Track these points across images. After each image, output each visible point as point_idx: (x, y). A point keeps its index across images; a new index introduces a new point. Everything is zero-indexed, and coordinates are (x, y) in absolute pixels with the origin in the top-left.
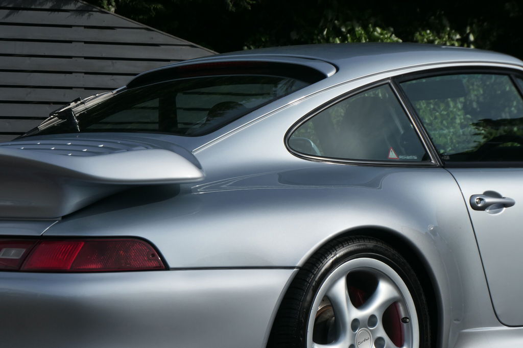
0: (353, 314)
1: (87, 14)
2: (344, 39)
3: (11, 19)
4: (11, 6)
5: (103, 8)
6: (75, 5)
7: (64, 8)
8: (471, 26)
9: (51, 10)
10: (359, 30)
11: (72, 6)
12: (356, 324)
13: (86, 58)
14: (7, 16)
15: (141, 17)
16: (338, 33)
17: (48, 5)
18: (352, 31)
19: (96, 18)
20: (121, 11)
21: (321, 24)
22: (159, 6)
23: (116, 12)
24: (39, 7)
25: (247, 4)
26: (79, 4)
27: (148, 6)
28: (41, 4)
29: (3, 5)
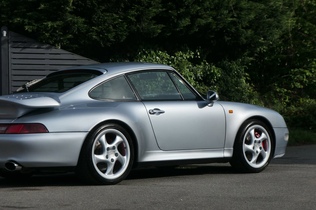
0: (107, 146)
1: (50, 49)
2: (147, 56)
3: (23, 51)
4: (22, 47)
5: (56, 47)
6: (46, 46)
7: (42, 47)
8: (198, 49)
9: (37, 48)
10: (152, 52)
11: (45, 47)
12: (108, 149)
13: (50, 65)
14: (21, 50)
15: (70, 50)
16: (144, 53)
17: (36, 46)
18: (150, 53)
19: (53, 50)
20: (63, 48)
21: (138, 50)
22: (77, 46)
23: (60, 48)
25: (109, 44)
26: (47, 46)
27: (72, 46)
28: (33, 46)
29: (20, 47)
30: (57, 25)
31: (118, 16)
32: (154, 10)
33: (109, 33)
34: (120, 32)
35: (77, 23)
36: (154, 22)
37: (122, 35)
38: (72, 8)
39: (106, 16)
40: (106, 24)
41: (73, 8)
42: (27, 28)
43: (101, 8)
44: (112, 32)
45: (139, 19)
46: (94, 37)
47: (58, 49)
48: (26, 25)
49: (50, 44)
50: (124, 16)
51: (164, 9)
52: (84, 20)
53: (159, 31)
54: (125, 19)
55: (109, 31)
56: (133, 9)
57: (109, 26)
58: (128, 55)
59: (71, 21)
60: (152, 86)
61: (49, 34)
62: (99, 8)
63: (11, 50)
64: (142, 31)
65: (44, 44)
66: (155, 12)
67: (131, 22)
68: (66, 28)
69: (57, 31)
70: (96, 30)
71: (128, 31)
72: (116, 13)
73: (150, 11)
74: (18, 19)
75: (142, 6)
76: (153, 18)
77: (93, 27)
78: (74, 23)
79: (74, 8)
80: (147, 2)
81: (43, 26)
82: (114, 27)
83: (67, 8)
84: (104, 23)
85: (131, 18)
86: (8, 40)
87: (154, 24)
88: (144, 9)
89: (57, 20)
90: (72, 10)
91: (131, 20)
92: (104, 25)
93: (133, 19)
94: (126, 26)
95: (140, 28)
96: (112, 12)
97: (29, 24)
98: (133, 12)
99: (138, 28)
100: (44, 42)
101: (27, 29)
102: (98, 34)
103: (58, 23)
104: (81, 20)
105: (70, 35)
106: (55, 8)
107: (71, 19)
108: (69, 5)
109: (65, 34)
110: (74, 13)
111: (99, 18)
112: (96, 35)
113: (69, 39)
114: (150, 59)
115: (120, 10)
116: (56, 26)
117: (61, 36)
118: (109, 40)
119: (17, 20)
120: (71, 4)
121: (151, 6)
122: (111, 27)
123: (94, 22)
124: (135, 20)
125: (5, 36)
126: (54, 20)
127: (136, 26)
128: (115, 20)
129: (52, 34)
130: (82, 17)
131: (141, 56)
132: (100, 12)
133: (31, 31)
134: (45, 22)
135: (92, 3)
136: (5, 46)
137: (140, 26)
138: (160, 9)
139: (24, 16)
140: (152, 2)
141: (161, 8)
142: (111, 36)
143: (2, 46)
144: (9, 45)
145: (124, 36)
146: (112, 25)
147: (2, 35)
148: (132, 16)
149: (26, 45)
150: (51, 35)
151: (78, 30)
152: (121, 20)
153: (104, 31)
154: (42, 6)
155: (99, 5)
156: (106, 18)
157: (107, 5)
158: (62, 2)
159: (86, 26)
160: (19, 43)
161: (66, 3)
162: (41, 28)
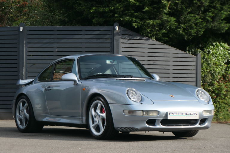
1: (148, 41)
3: (128, 42)
4: (128, 38)
5: (152, 39)
6: (145, 38)
7: (142, 39)
9: (139, 40)
13: (148, 52)
14: (128, 41)
15: (162, 41)
16: (212, 45)
17: (138, 38)
18: (216, 44)
19: (150, 42)
20: (157, 39)
21: (208, 42)
22: (167, 38)
23: (155, 40)
24: (136, 39)
26: (147, 38)
27: (164, 38)
29: (126, 38)
31: (199, 17)
32: (225, 13)
33: (192, 30)
34: (200, 29)
35: (170, 21)
36: (224, 22)
37: (200, 31)
38: (168, 10)
39: (191, 17)
42: (134, 24)
44: (195, 29)
45: (214, 19)
47: (153, 41)
48: (134, 22)
49: (148, 36)
50: (203, 17)
52: (175, 19)
53: (227, 29)
54: (204, 19)
55: (192, 28)
56: (210, 12)
59: (166, 20)
61: (150, 30)
62: (186, 11)
63: (121, 41)
64: (214, 28)
66: (225, 15)
67: (207, 21)
68: (161, 25)
69: (156, 27)
70: (183, 27)
71: (205, 28)
73: (222, 13)
74: (128, 18)
75: (217, 10)
76: (224, 19)
77: (181, 25)
80: (221, 7)
81: (146, 23)
82: (196, 24)
83: (165, 11)
84: (189, 22)
86: (119, 33)
87: (226, 23)
88: (218, 12)
89: (156, 19)
90: (168, 12)
92: (189, 24)
93: (209, 19)
94: (205, 24)
95: (214, 26)
96: (194, 14)
97: (136, 22)
98: (210, 14)
99: (212, 26)
100: (145, 35)
102: (184, 30)
103: (157, 21)
104: (173, 19)
105: (164, 31)
106: (155, 10)
107: (166, 18)
109: (161, 29)
110: (170, 14)
111: (185, 18)
112: (182, 31)
113: (163, 34)
115: (201, 12)
116: (155, 24)
117: (158, 31)
118: (191, 35)
119: (127, 19)
120: (167, 8)
121: (223, 9)
122: (193, 25)
123: (181, 21)
125: (117, 30)
126: (154, 19)
127: (210, 24)
128: (196, 19)
129: (152, 29)
130: (174, 17)
132: (186, 14)
133: (137, 27)
134: (147, 20)
135: (182, 7)
136: (116, 37)
137: (213, 24)
138: (229, 12)
139: (132, 16)
140: (224, 7)
142: (193, 32)
143: (115, 38)
144: (120, 37)
145: (202, 32)
147: (115, 29)
148: (209, 17)
149: (131, 37)
151: (170, 27)
152: (201, 20)
153: (188, 28)
154: (147, 8)
155: (186, 8)
156: (191, 18)
157: (192, 8)
158: (161, 6)
159: (176, 23)
160: (126, 36)
161: (164, 6)
162: (144, 25)
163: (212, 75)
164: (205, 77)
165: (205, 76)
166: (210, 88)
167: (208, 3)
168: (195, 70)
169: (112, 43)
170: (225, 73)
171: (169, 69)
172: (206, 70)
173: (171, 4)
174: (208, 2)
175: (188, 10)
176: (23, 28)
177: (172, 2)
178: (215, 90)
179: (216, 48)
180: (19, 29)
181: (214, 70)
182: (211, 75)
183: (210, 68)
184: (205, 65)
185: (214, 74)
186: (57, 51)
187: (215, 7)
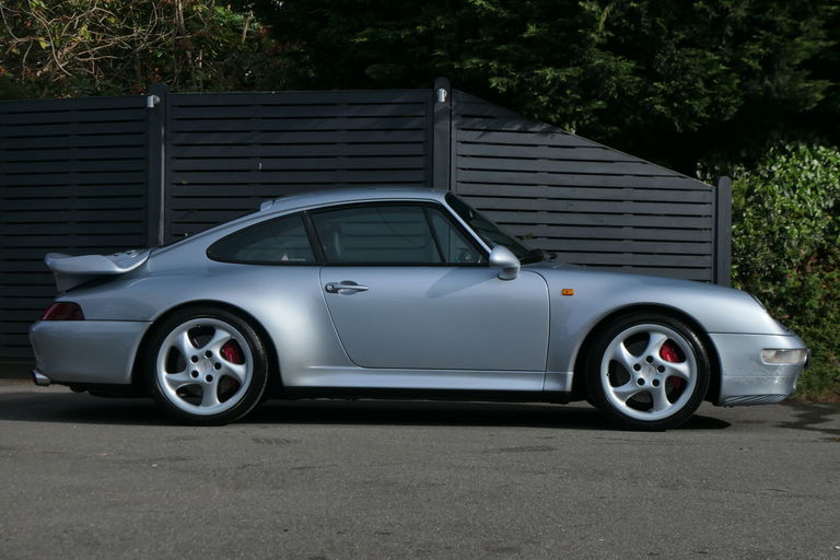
1: (551, 135)
2: (789, 156)
3: (483, 140)
4: (484, 128)
5: (565, 130)
6: (540, 127)
7: (530, 130)
9: (519, 132)
10: (802, 148)
11: (537, 129)
13: (550, 173)
14: (481, 136)
16: (784, 152)
17: (517, 127)
18: (796, 149)
19: (558, 139)
20: (580, 132)
21: (768, 143)
22: (615, 128)
23: (576, 133)
24: (509, 129)
25: (695, 126)
26: (545, 126)
27: (605, 128)
28: (511, 126)
29: (477, 127)
30: (567, 76)
31: (716, 58)
32: (807, 44)
33: (696, 99)
34: (723, 96)
35: (616, 73)
36: (806, 73)
37: (727, 105)
38: (605, 34)
40: (689, 77)
41: (608, 36)
42: (494, 82)
43: (677, 36)
44: (704, 96)
45: (769, 65)
46: (658, 107)
47: (571, 135)
48: (493, 75)
49: (549, 122)
50: (731, 57)
51: (832, 43)
52: (633, 65)
53: (820, 97)
54: (735, 65)
55: (694, 95)
56: (754, 41)
57: (695, 81)
58: (744, 154)
59: (602, 67)
60: (799, 229)
61: (547, 98)
62: (670, 37)
63: (457, 135)
64: (776, 95)
65: (535, 122)
66: (809, 50)
67: (748, 73)
68: (591, 84)
69: (568, 92)
70: (663, 91)
71: (742, 94)
72: (712, 50)
73: (797, 46)
74: (474, 61)
75: (778, 34)
76: (805, 64)
77: (655, 84)
78: (611, 73)
79: (610, 34)
80: (791, 24)
81: (534, 77)
82: (708, 83)
83: (593, 35)
84: (683, 75)
85: (751, 62)
86: (451, 111)
87: (808, 79)
88: (783, 41)
89: (569, 66)
90: (605, 40)
91: (750, 67)
92: (683, 79)
93: (755, 64)
94: (738, 81)
95: (773, 87)
96: (702, 48)
97: (501, 73)
98: (755, 48)
99: (767, 89)
100: (536, 116)
101: (494, 85)
102: (669, 100)
103: (570, 71)
104: (627, 65)
105: (600, 102)
106: (563, 34)
107: (601, 61)
108: (598, 28)
109: (587, 98)
110: (610, 47)
111: (670, 61)
112: (662, 104)
113: (597, 112)
114: (795, 166)
115: (724, 43)
116: (564, 79)
117: (577, 103)
118: (693, 116)
119: (472, 63)
120: (601, 26)
121: (799, 33)
122: (700, 84)
123: (658, 70)
124: (760, 68)
125: (443, 100)
126: (559, 65)
127: (761, 82)
128: (709, 65)
129: (556, 97)
130: (628, 57)
131: (774, 157)
132: (673, 47)
133: (504, 90)
134: (539, 68)
135: (654, 23)
136: (442, 125)
137: (772, 82)
138: (822, 43)
139: (488, 54)
140: (802, 23)
141: (825, 40)
142: (699, 106)
143: (436, 126)
144: (453, 123)
145: (732, 108)
146: (703, 79)
147: (436, 97)
148: (753, 56)
149: (492, 123)
150: (552, 101)
151: (620, 90)
152: (724, 68)
153: (683, 94)
154: (532, 29)
155: (670, 28)
156: (687, 61)
157: (691, 28)
158: (580, 21)
159: (638, 79)
160: (476, 119)
161: (590, 22)
162: (530, 84)
163: (777, 247)
164: (749, 252)
165: (749, 249)
166: (771, 290)
167: (746, 10)
168: (710, 229)
169: (428, 144)
170: (827, 240)
171: (622, 227)
172: (752, 230)
173: (612, 12)
174: (746, 7)
175: (676, 33)
176: (158, 99)
177: (617, 7)
178: (786, 293)
179: (794, 160)
180: (146, 102)
181: (782, 230)
182: (771, 247)
183: (770, 223)
184: (750, 214)
185: (783, 244)
186: (262, 170)
187: (771, 26)
